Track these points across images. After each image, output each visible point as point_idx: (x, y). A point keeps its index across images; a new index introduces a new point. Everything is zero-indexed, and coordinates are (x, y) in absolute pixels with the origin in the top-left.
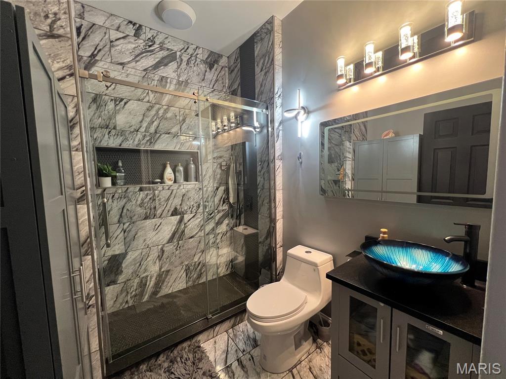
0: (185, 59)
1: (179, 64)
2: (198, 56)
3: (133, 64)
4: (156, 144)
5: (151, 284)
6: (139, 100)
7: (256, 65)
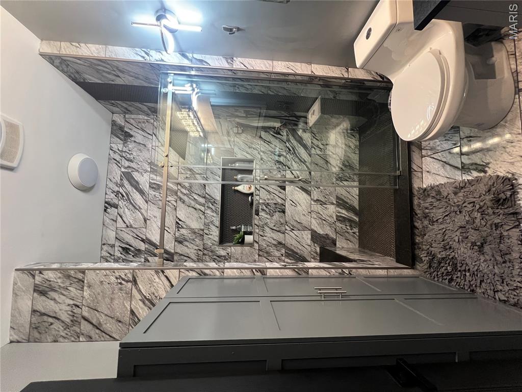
0: (127, 164)
1: (134, 170)
2: (120, 149)
3: (143, 211)
4: (215, 198)
5: (344, 213)
6: (176, 209)
7: (113, 83)
